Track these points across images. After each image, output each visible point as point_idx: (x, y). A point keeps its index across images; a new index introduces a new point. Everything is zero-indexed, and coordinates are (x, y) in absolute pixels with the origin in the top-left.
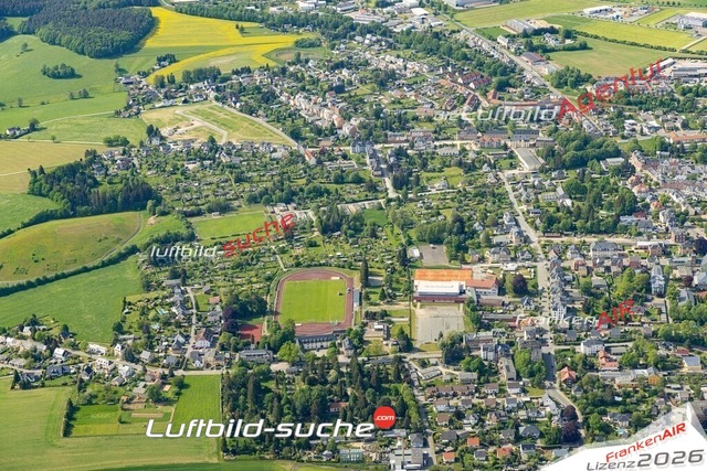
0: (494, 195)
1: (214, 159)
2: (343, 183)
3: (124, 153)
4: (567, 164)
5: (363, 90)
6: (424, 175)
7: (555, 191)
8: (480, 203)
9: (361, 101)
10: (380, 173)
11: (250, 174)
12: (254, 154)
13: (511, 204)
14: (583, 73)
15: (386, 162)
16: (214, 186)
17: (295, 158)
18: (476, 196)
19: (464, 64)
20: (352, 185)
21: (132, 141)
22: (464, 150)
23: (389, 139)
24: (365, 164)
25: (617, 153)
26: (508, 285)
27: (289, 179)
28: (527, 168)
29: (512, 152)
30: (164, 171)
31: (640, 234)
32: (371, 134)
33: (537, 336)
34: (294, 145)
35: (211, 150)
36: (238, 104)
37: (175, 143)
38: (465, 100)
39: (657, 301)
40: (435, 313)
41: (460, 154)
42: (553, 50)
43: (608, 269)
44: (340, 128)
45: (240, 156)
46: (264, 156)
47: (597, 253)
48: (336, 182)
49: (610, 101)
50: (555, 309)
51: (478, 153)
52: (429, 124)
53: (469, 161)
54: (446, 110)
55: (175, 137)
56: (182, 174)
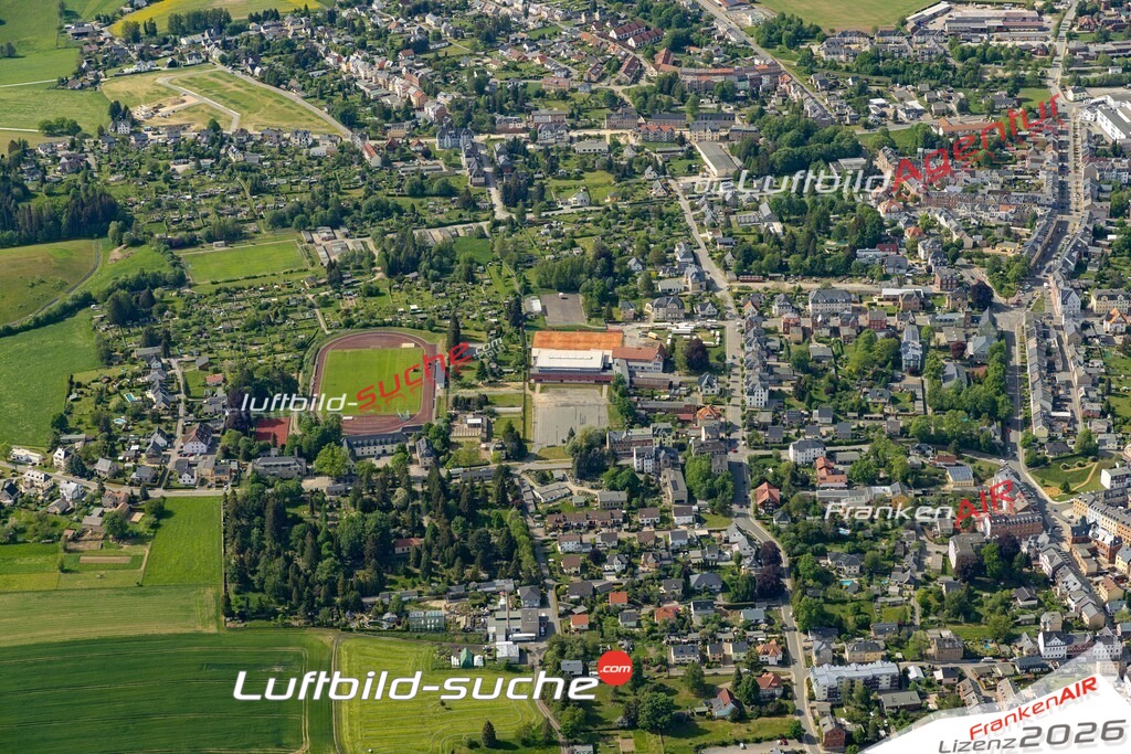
0: (661, 216)
1: (217, 157)
2: (424, 196)
3: (73, 146)
4: (778, 167)
5: (460, 48)
6: (553, 183)
8: (639, 228)
9: (455, 65)
10: (482, 180)
11: (275, 181)
12: (281, 150)
13: (688, 229)
14: (806, 25)
15: (492, 162)
16: (217, 200)
17: (347, 155)
18: (633, 216)
19: (620, 9)
20: (438, 199)
21: (85, 127)
22: (615, 144)
23: (498, 127)
24: (459, 166)
25: (857, 151)
26: (679, 356)
27: (337, 188)
28: (714, 173)
29: (692, 148)
30: (137, 175)
31: (887, 277)
32: (469, 118)
33: (723, 435)
34: (346, 135)
35: (213, 141)
36: (258, 70)
37: (156, 130)
38: (620, 65)
39: (911, 380)
40: (564, 399)
41: (610, 150)
43: (835, 331)
44: (421, 109)
45: (260, 152)
46: (297, 151)
47: (819, 307)
48: (413, 194)
49: (848, 69)
50: (751, 393)
51: (638, 150)
52: (562, 104)
53: (624, 163)
54: (590, 81)
55: (156, 121)
56: (166, 180)
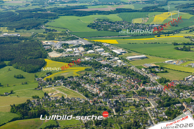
0: (144, 114)
1: (64, 103)
2: (101, 110)
3: (38, 100)
4: (165, 105)
5: (105, 83)
6: (124, 108)
7: (162, 113)
8: (141, 117)
9: (105, 86)
10: (111, 107)
11: (74, 107)
12: (75, 101)
13: (150, 117)
14: (167, 79)
15: (113, 104)
16: (64, 111)
17: (87, 103)
18: (140, 114)
19: (133, 76)
20: (103, 111)
21: (40, 97)
22: (135, 101)
23: (113, 97)
24: (107, 105)
25: (179, 103)
27: (85, 109)
28: (153, 106)
29: (149, 102)
30: (49, 106)
32: (108, 96)
34: (87, 99)
35: (63, 100)
36: (70, 87)
37: (52, 98)
38: (134, 86)
41: (134, 102)
42: (158, 72)
44: (99, 94)
45: (71, 102)
46: (78, 102)
48: (99, 110)
49: (175, 87)
51: (139, 102)
52: (124, 93)
53: (137, 104)
54: (129, 89)
55: (52, 96)
56: (55, 107)
